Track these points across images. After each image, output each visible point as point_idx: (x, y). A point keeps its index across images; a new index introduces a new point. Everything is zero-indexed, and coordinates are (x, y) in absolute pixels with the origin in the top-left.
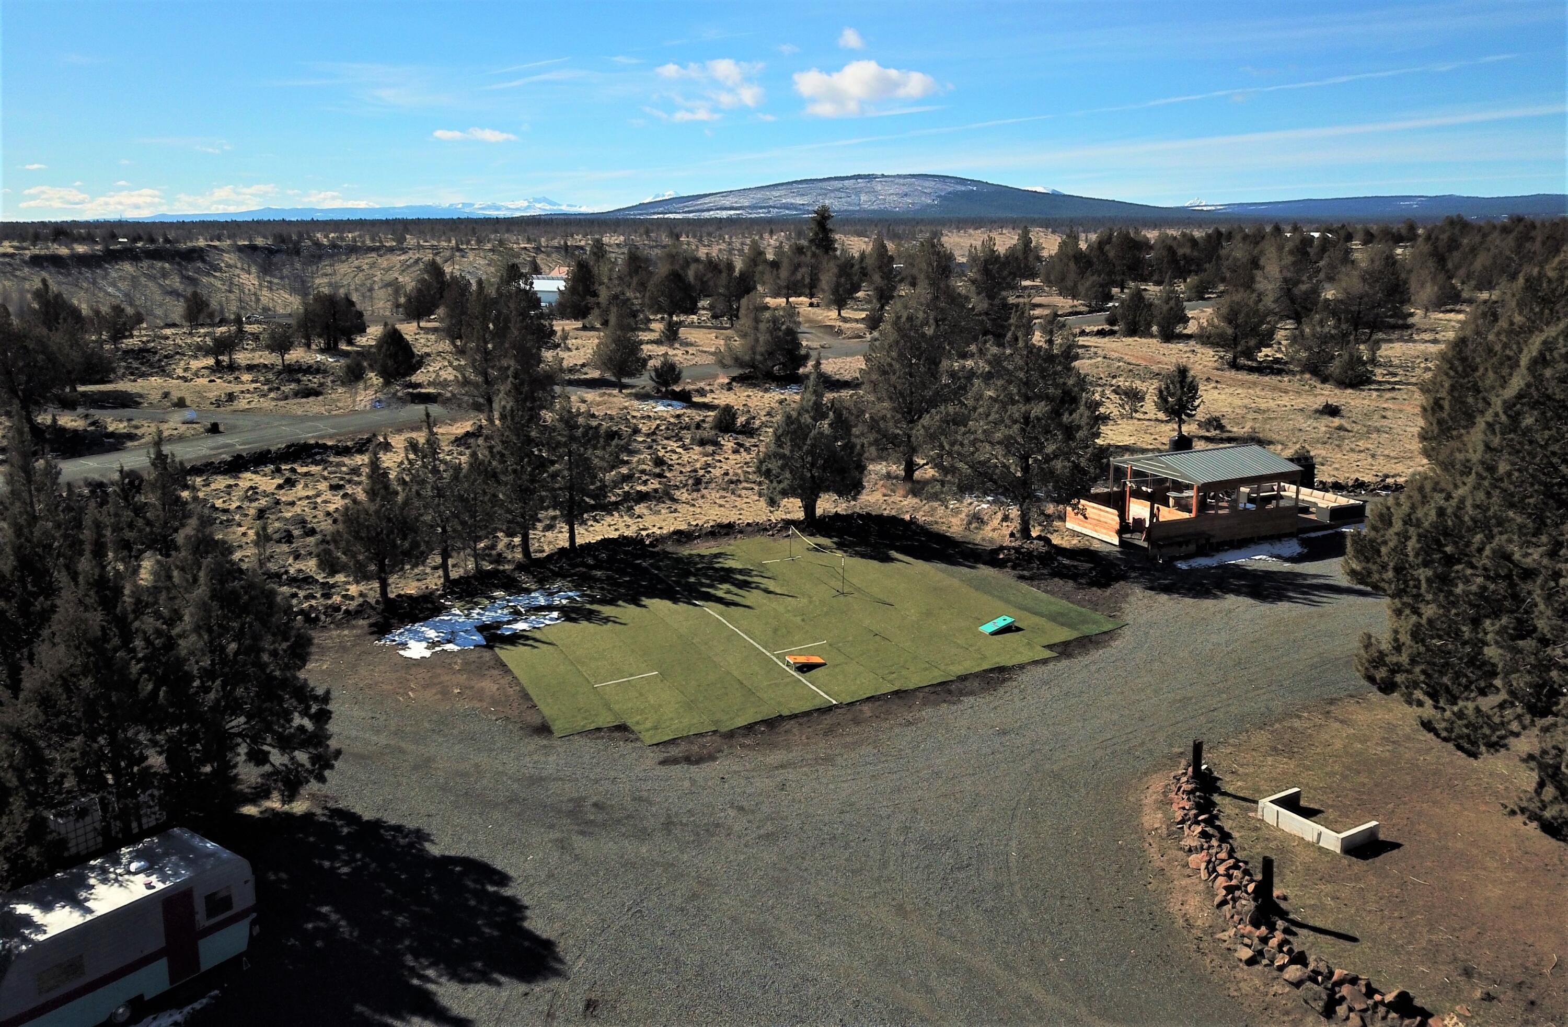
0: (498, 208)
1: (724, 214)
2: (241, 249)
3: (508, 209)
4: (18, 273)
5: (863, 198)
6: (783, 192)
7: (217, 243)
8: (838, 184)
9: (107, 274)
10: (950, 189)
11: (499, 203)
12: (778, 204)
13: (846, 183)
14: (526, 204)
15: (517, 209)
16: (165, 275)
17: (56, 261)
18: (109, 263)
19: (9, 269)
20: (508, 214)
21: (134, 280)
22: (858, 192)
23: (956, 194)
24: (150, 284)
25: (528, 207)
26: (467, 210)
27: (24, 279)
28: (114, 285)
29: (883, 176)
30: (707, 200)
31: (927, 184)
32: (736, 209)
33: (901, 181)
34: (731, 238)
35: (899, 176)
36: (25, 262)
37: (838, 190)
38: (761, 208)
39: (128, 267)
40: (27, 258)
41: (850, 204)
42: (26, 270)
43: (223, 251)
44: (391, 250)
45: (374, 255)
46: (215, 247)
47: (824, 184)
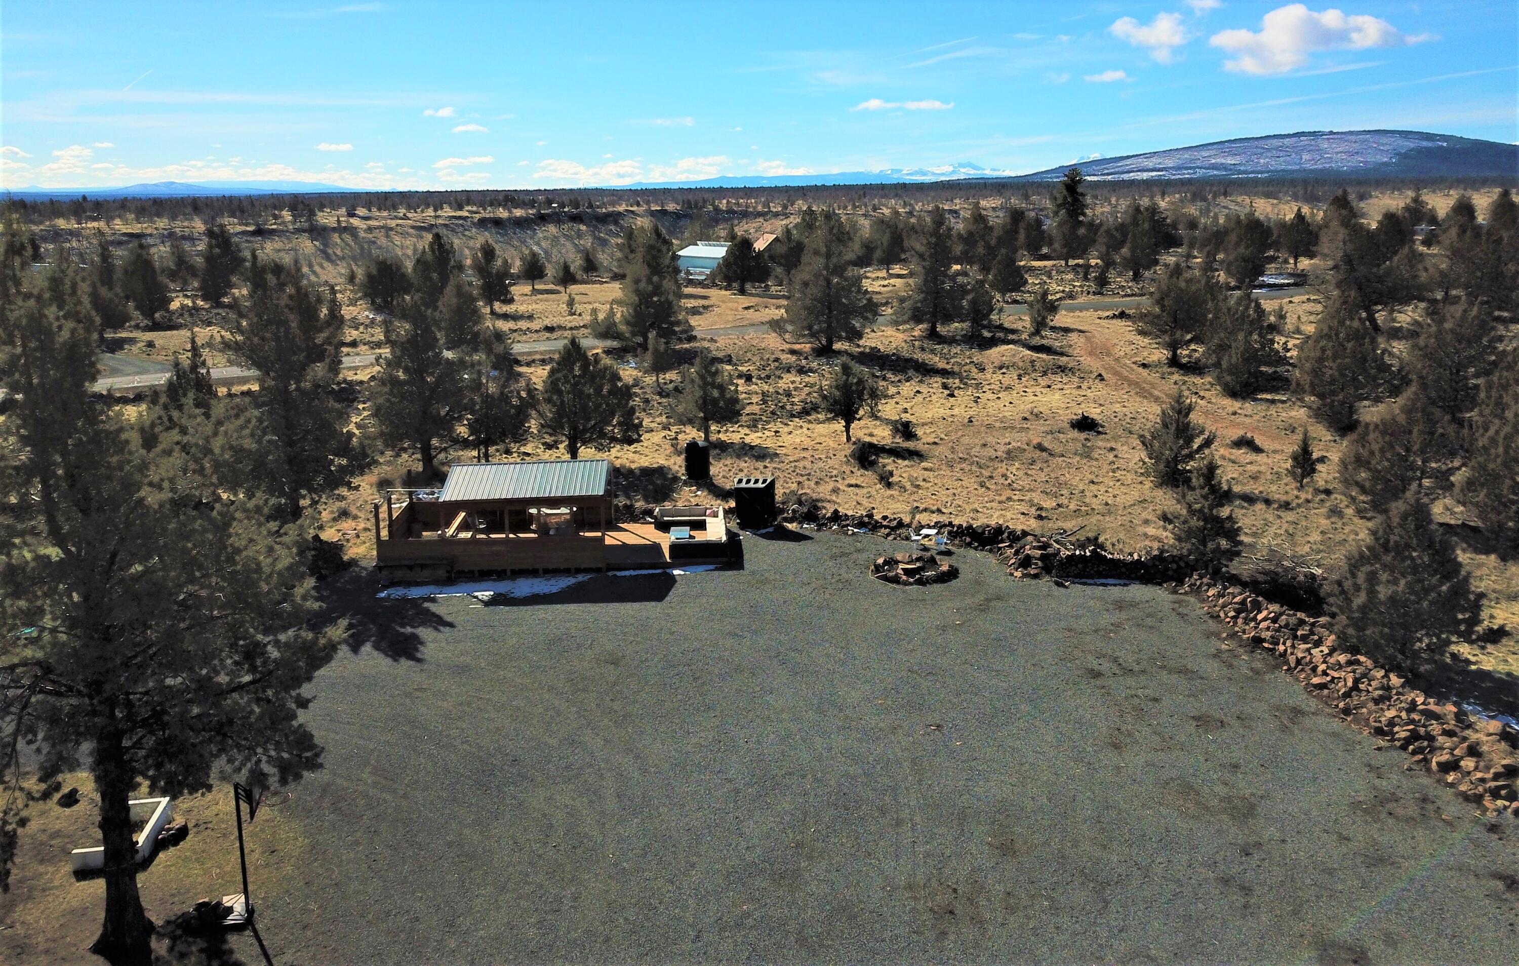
0: (924, 174)
1: (1145, 176)
2: (653, 214)
3: (934, 174)
4: (467, 233)
5: (1305, 157)
6: (1212, 153)
7: (635, 208)
8: (1276, 143)
9: (535, 234)
10: (1412, 145)
11: (925, 169)
12: (1206, 164)
13: (1287, 141)
14: (951, 169)
15: (943, 174)
16: (579, 235)
17: (497, 222)
18: (538, 225)
19: (461, 229)
20: (934, 179)
21: (555, 239)
22: (1299, 151)
23: (1420, 151)
24: (568, 244)
25: (953, 172)
26: (895, 176)
27: (471, 238)
28: (538, 244)
29: (1331, 133)
30: (1128, 162)
31: (1384, 140)
32: (1159, 170)
33: (1353, 138)
34: (1117, 201)
35: (1351, 133)
36: (474, 224)
37: (1276, 149)
38: (1187, 168)
39: (552, 229)
40: (476, 220)
41: (1289, 164)
42: (474, 230)
43: (638, 215)
44: (776, 215)
45: (761, 219)
46: (632, 212)
47: (1261, 143)
